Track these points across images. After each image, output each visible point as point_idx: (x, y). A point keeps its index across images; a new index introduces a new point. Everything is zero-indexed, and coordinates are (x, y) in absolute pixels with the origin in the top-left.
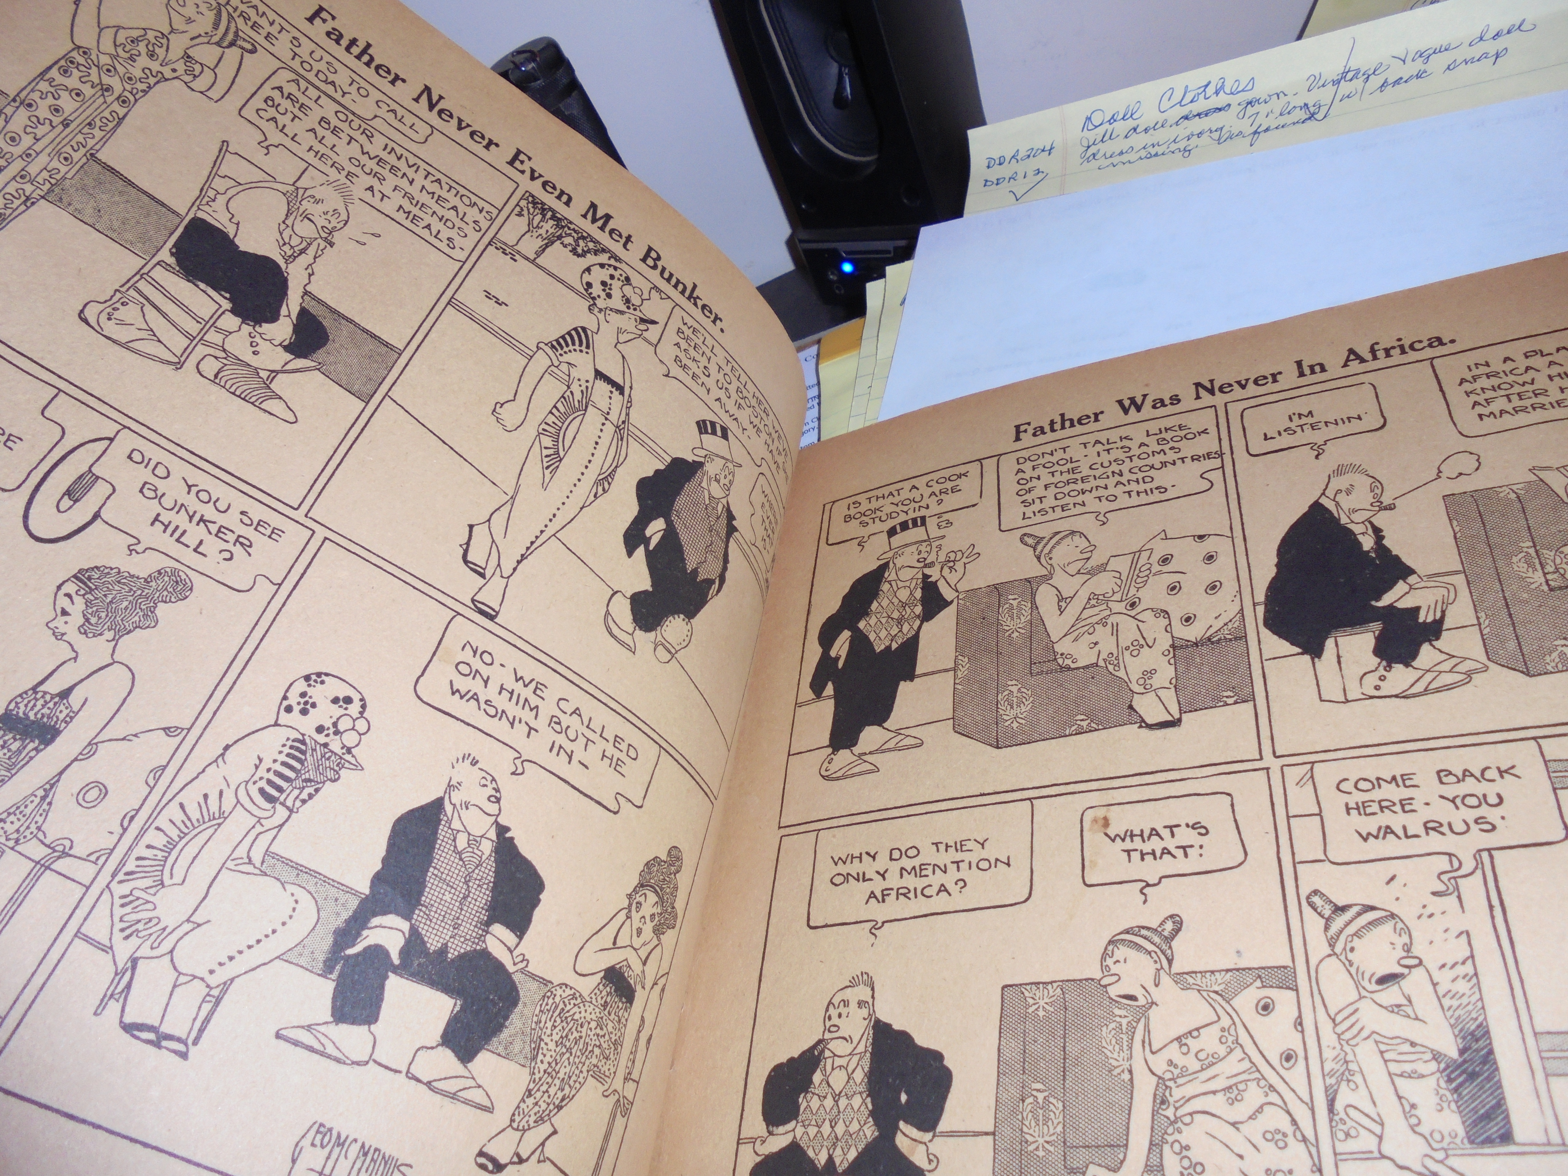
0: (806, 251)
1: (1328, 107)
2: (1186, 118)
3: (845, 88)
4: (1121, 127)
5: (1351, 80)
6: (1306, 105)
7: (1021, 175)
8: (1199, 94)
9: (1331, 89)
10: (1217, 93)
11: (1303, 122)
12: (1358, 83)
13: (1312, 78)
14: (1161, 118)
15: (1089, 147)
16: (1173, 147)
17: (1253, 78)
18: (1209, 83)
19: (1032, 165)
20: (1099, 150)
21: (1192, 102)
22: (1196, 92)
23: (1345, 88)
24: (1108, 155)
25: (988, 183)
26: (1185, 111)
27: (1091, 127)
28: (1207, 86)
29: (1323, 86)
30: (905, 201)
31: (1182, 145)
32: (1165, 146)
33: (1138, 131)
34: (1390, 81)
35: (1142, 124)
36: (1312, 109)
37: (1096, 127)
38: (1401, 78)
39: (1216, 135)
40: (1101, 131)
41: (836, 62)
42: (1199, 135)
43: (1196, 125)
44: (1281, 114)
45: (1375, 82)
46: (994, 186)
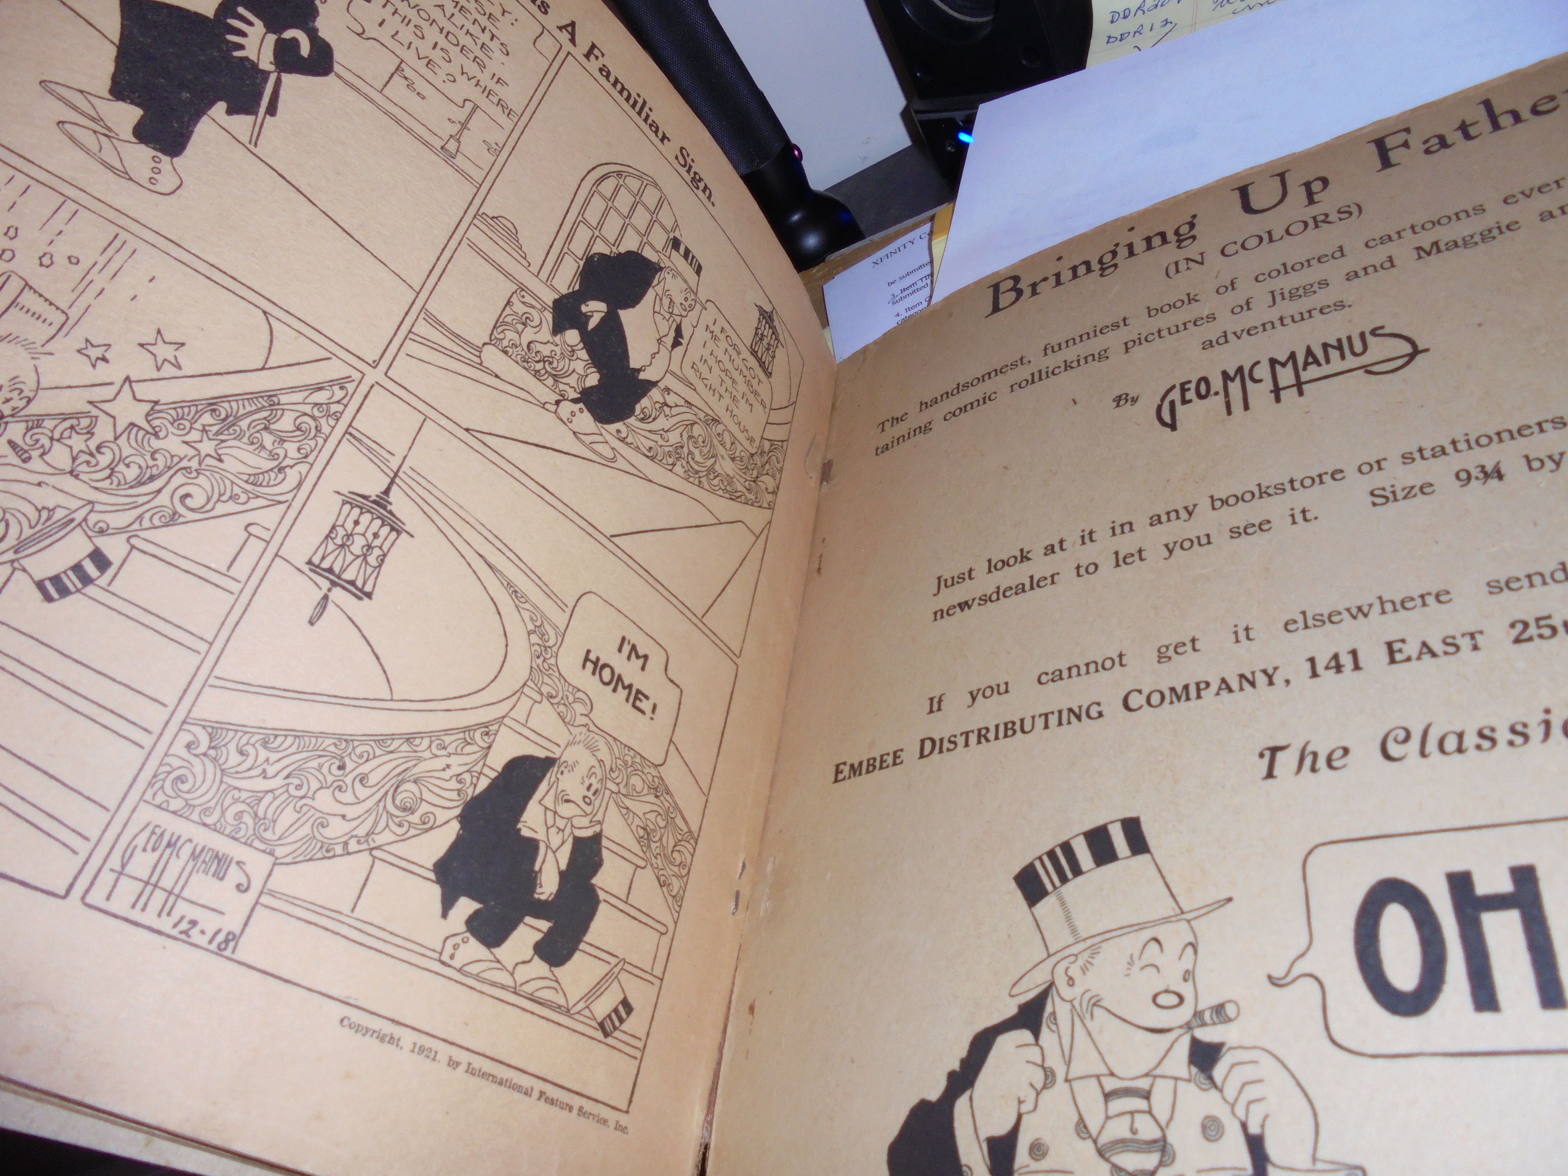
0: (922, 124)
7: (1147, 27)
19: (1159, 15)
25: (1112, 39)
46: (1118, 42)
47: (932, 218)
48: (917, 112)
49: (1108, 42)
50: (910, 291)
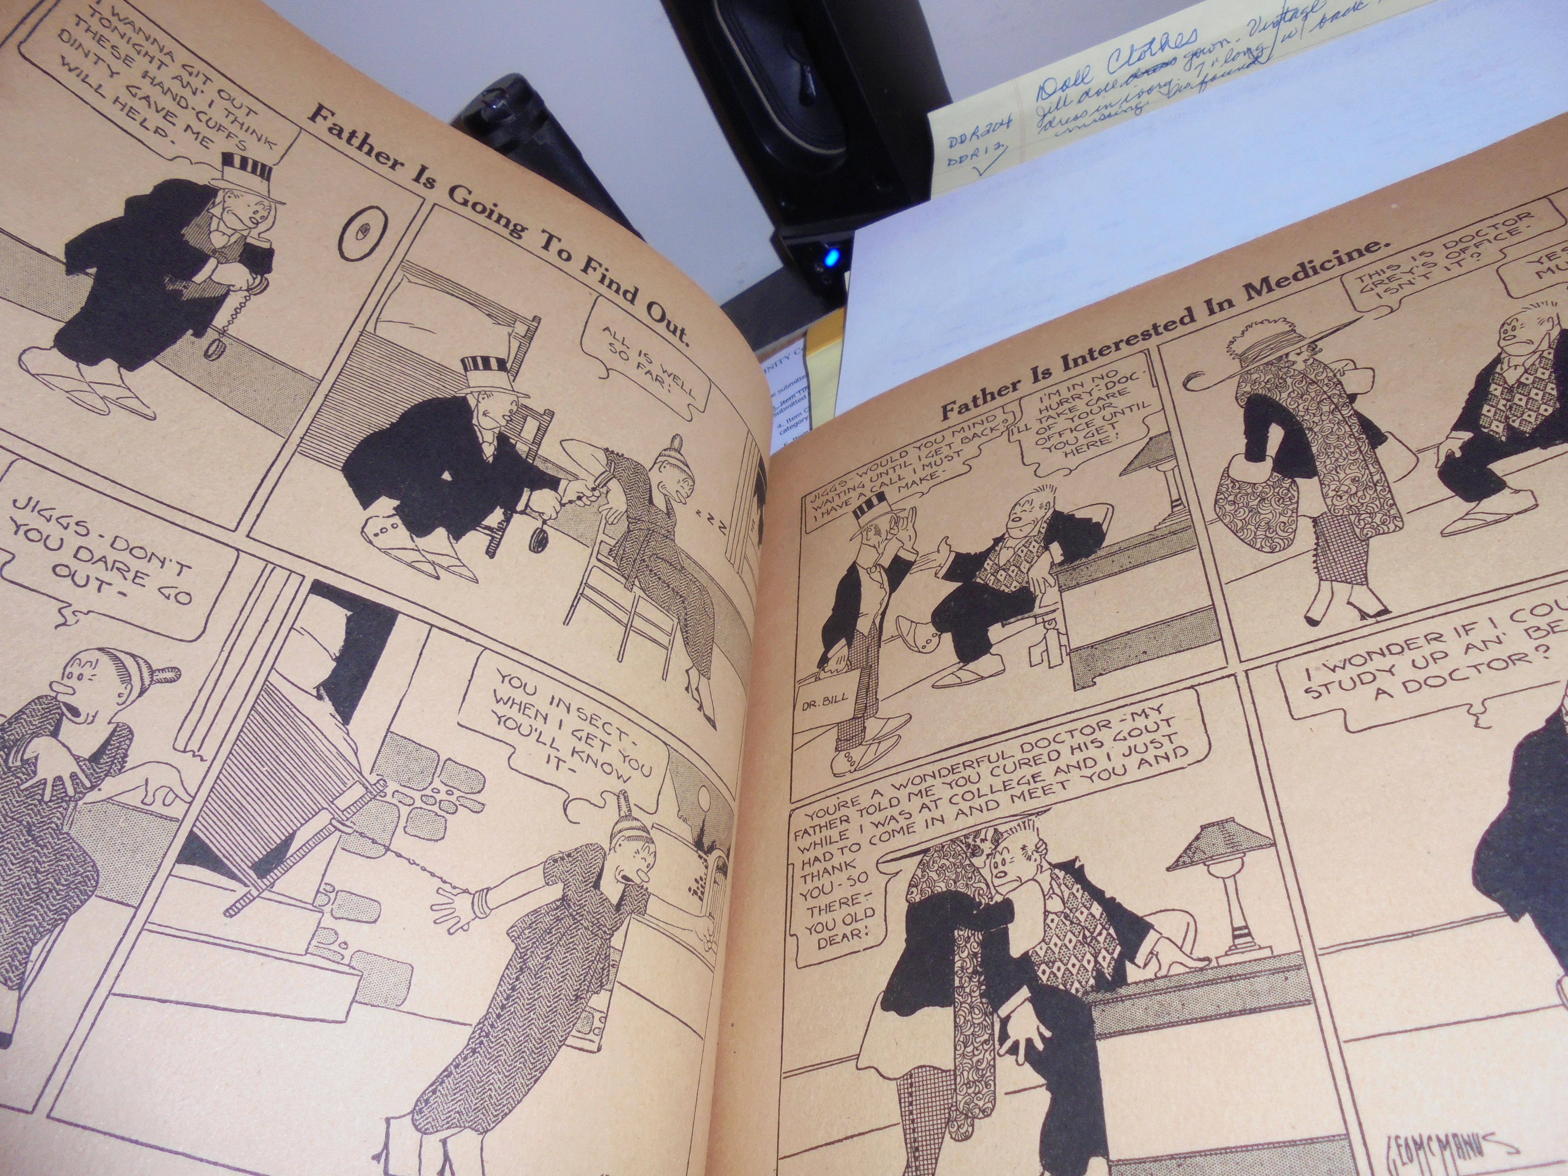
0: (791, 247)
1: (1270, 49)
2: (1135, 76)
3: (809, 85)
4: (1074, 93)
5: (1290, 20)
6: (1249, 49)
7: (982, 151)
8: (1145, 52)
9: (1272, 31)
10: (1162, 48)
11: (1248, 67)
12: (1298, 22)
13: (1253, 22)
14: (1110, 79)
15: (1044, 116)
16: (1125, 106)
17: (1195, 30)
18: (1154, 39)
19: (994, 139)
20: (1054, 118)
21: (1139, 59)
22: (1142, 50)
23: (1286, 28)
24: (1063, 121)
25: (952, 162)
26: (1133, 69)
27: (1045, 96)
28: (1151, 43)
29: (1264, 29)
30: (878, 188)
31: (1133, 104)
32: (1117, 106)
33: (1090, 94)
34: (1328, 16)
35: (1094, 87)
36: (1255, 53)
37: (1050, 95)
38: (1339, 13)
39: (1165, 90)
40: (1054, 98)
41: (797, 60)
42: (1149, 91)
43: (1145, 82)
44: (1226, 62)
45: (1314, 18)
46: (958, 165)
47: (805, 335)
48: (785, 238)
49: (949, 165)
50: (789, 403)
